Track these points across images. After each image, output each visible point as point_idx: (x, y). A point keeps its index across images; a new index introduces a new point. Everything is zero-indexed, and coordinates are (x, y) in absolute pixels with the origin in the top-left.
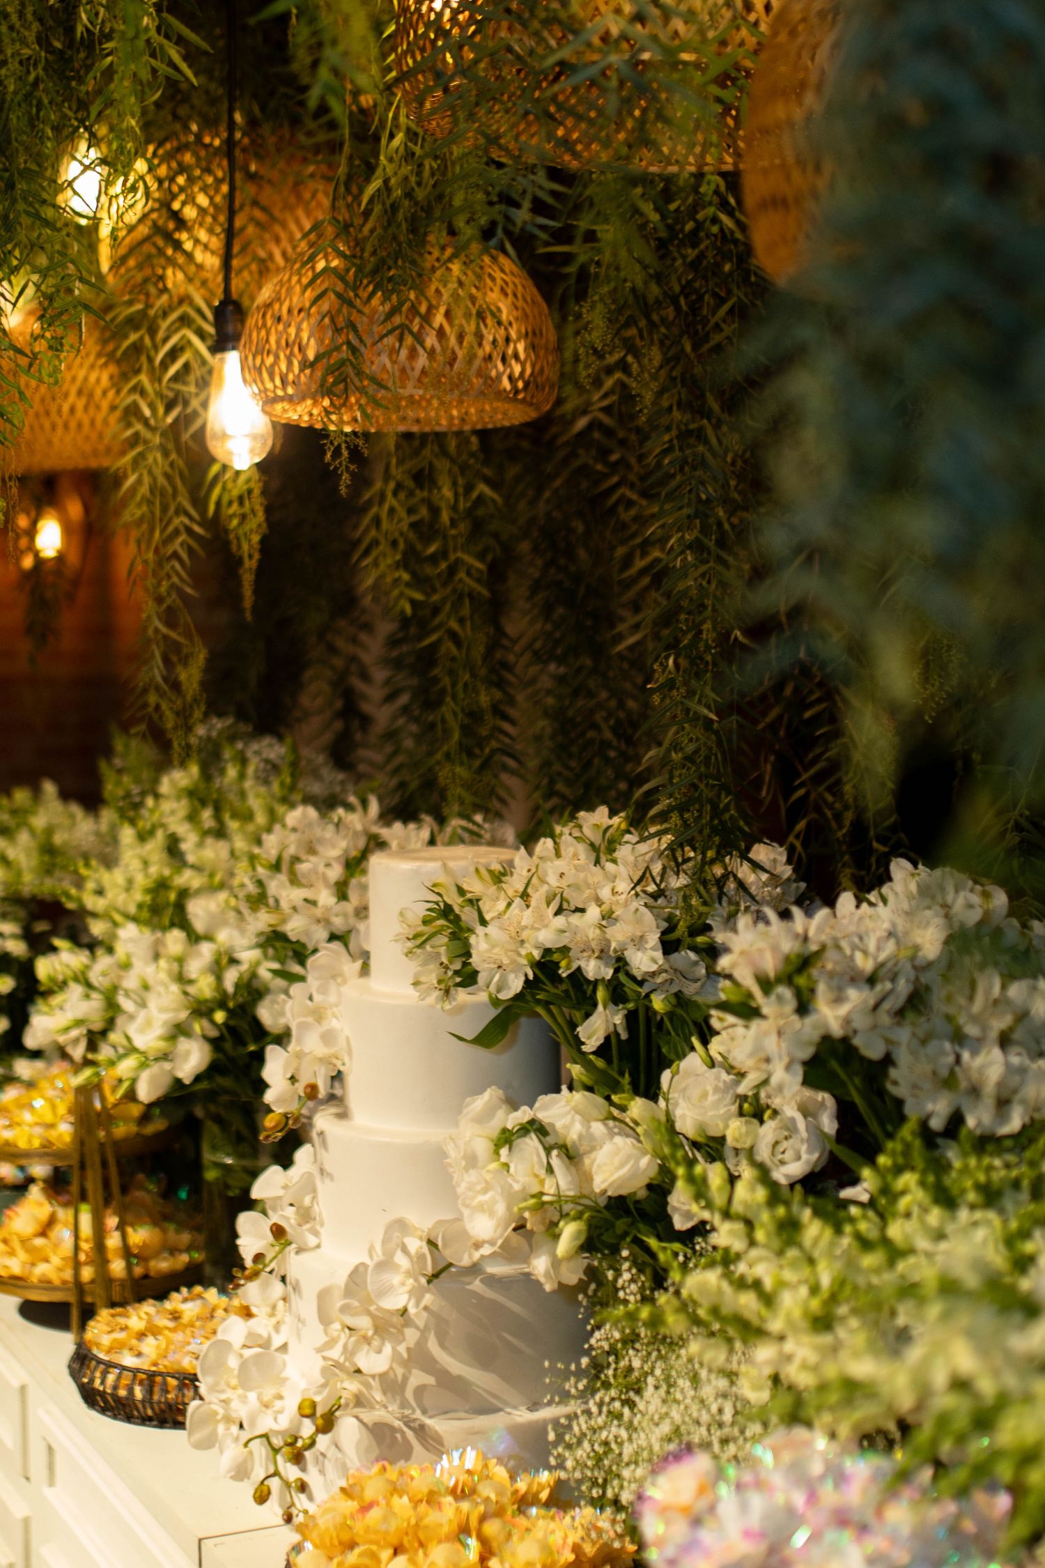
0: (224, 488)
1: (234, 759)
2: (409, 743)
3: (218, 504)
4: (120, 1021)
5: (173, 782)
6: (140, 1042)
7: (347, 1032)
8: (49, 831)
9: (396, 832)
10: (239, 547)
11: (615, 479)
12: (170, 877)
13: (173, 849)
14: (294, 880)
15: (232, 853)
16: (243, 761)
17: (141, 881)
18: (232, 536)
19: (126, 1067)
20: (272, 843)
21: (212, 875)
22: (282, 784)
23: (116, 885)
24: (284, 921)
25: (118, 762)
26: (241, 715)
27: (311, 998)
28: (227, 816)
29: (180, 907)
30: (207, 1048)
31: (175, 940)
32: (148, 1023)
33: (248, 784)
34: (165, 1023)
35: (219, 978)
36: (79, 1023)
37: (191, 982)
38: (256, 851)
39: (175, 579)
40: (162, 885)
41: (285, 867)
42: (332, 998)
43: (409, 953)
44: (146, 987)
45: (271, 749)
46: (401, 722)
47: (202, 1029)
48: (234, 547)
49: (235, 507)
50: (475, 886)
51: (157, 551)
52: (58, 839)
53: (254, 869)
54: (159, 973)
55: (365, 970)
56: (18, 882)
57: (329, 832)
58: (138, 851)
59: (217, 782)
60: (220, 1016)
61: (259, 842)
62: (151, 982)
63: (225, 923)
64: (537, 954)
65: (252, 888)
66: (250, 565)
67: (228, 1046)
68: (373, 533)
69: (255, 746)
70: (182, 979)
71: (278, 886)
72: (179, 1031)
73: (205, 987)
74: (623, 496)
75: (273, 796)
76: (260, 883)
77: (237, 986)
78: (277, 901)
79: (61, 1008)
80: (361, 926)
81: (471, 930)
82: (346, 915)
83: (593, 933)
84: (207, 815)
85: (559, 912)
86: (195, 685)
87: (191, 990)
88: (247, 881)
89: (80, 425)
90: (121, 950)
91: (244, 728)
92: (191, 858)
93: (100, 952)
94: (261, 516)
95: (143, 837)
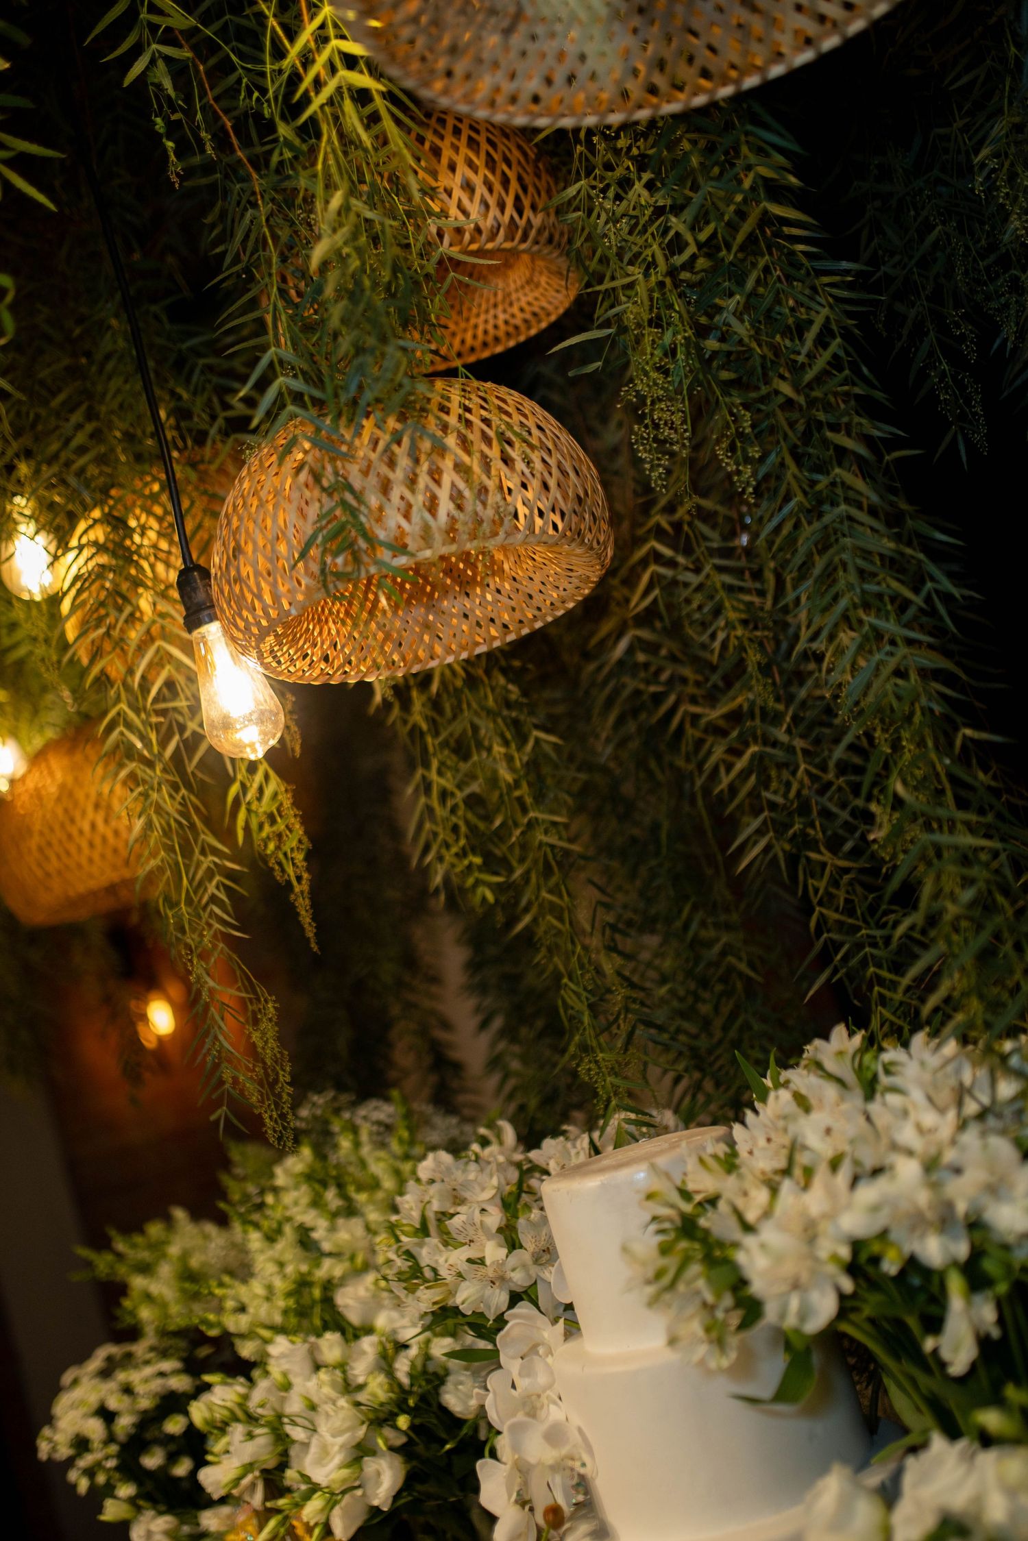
0: (249, 811)
1: (344, 1129)
2: (515, 1065)
3: (247, 829)
4: (294, 1452)
5: (287, 1172)
6: (321, 1475)
7: (576, 1421)
8: (185, 1256)
9: (550, 1151)
10: (283, 871)
11: (672, 698)
12: (310, 1273)
13: (305, 1241)
14: (448, 1241)
15: (368, 1229)
16: (354, 1130)
17: (279, 1285)
18: (272, 863)
19: (312, 1510)
20: (409, 1202)
21: (352, 1258)
22: (401, 1141)
23: (256, 1296)
24: (452, 1293)
25: (238, 1171)
26: (340, 1087)
27: (514, 1386)
28: (351, 1190)
29: (328, 1301)
30: (398, 1460)
31: (331, 1346)
32: (325, 1451)
33: (366, 1150)
34: (342, 1447)
35: (390, 1373)
36: (248, 1468)
37: (361, 1387)
38: (394, 1218)
39: (217, 926)
40: (303, 1284)
41: (432, 1228)
42: (542, 1379)
43: (653, 1302)
44: (313, 1407)
45: (381, 1111)
46: (502, 1046)
47: (386, 1441)
48: (277, 874)
49: (267, 829)
50: (703, 1183)
51: (189, 901)
52: (195, 1262)
53: (398, 1240)
54: (320, 1386)
55: (572, 1329)
56: (167, 1316)
57: (473, 1172)
58: (270, 1253)
59: (333, 1159)
60: (403, 1421)
61: (395, 1209)
62: (315, 1399)
63: (380, 1306)
64: (845, 1252)
65: (401, 1263)
66: (301, 889)
67: (420, 1449)
68: (428, 826)
69: (362, 1112)
70: (349, 1388)
71: (430, 1253)
72: (360, 1452)
73: (377, 1390)
74: (686, 713)
75: (395, 1157)
76: (409, 1255)
77: (411, 1376)
78: (435, 1270)
79: (227, 1452)
80: (549, 1274)
81: (736, 1245)
82: (524, 1266)
83: (923, 1198)
84: (331, 1195)
85: (855, 1181)
86: (272, 1043)
87: (362, 1397)
88: (392, 1256)
89: (104, 839)
90: (275, 1369)
91: (345, 1098)
92: (326, 1246)
93: (256, 1373)
94: (299, 830)
95: (271, 1238)
